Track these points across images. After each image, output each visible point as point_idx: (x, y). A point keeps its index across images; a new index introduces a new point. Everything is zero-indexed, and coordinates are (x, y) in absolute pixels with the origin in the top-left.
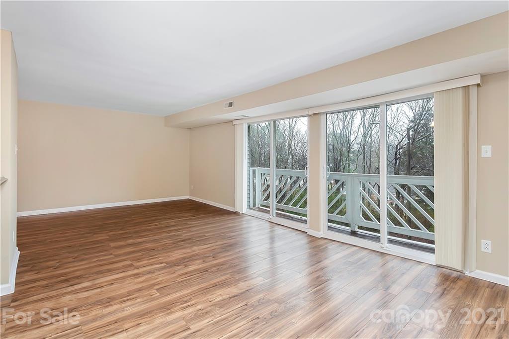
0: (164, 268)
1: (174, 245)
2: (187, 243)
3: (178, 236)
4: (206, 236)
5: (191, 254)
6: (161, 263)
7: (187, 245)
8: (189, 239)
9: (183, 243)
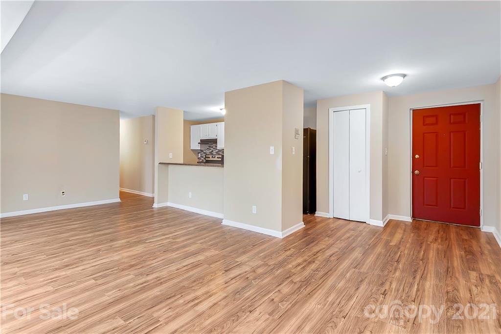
0: (146, 240)
1: (143, 259)
2: (127, 263)
3: (142, 274)
4: (93, 278)
5: (121, 252)
6: (149, 242)
7: (126, 260)
8: (123, 270)
9: (132, 263)
